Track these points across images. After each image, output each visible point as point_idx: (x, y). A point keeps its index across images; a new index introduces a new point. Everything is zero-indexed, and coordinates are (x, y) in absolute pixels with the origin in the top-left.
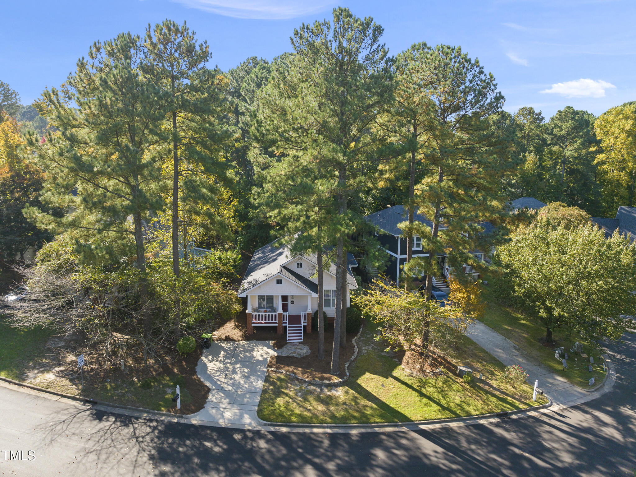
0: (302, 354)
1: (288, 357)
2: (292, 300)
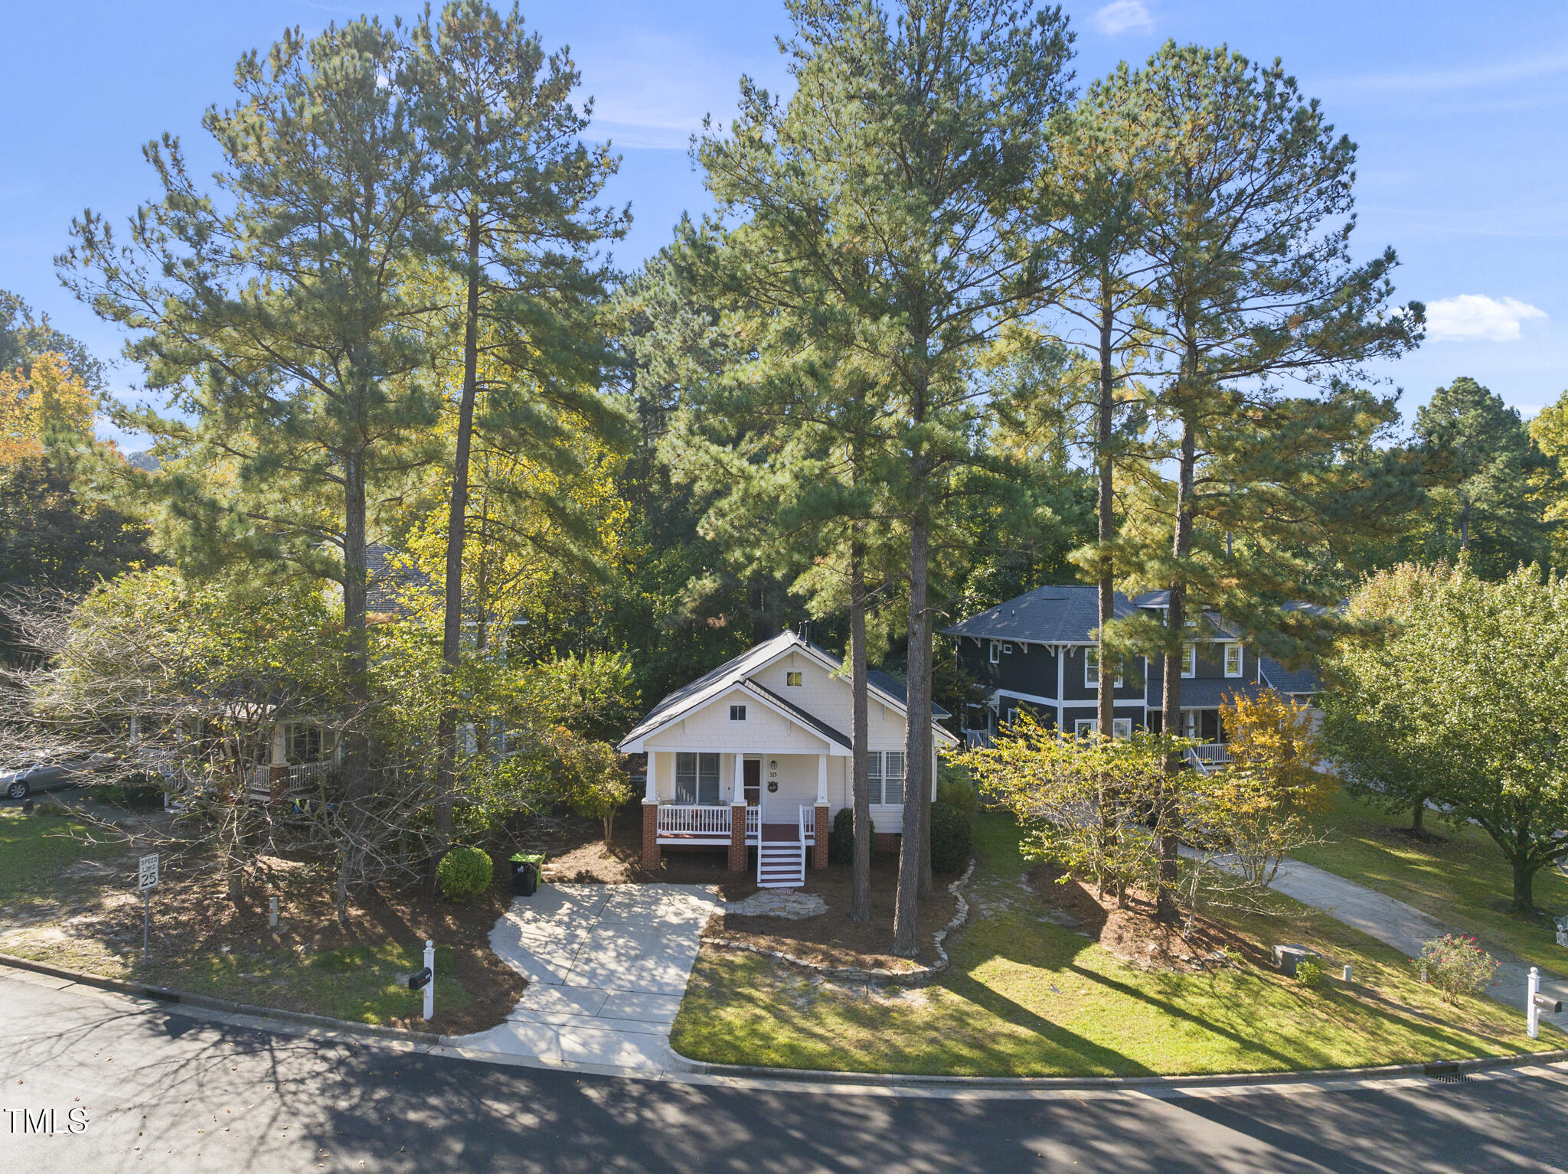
1: (760, 917)
2: (771, 779)
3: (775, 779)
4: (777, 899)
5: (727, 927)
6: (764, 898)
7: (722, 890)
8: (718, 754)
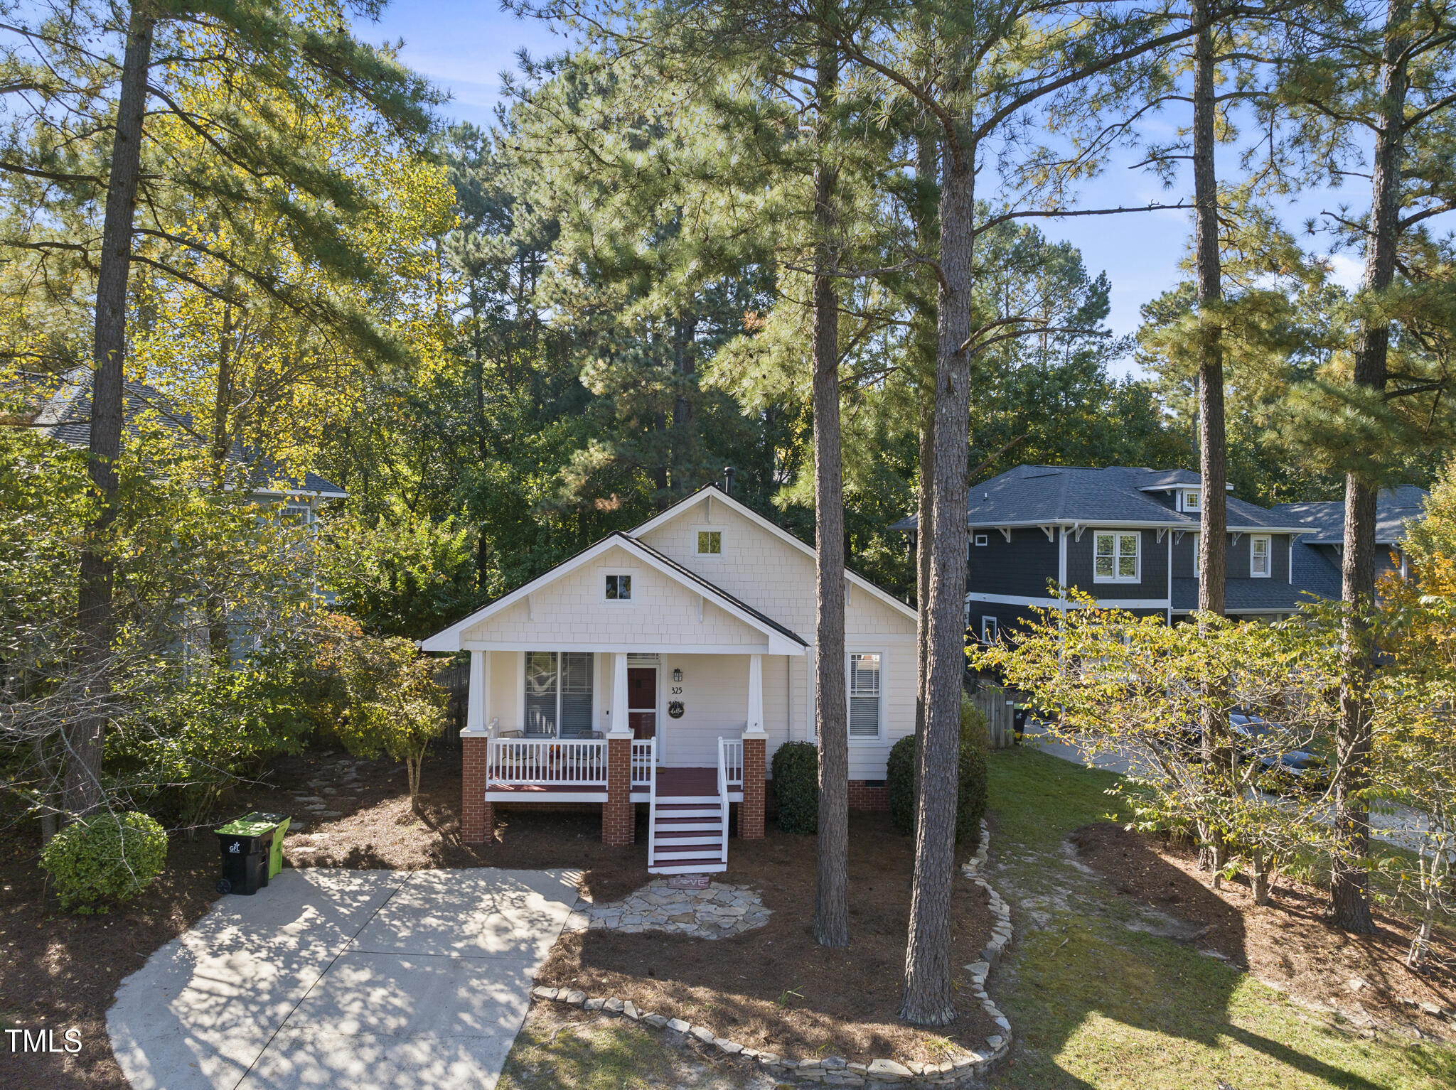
0: (726, 923)
1: (651, 936)
2: (674, 698)
3: (679, 698)
4: (680, 897)
5: (587, 960)
6: (657, 894)
7: (587, 880)
8: (591, 655)
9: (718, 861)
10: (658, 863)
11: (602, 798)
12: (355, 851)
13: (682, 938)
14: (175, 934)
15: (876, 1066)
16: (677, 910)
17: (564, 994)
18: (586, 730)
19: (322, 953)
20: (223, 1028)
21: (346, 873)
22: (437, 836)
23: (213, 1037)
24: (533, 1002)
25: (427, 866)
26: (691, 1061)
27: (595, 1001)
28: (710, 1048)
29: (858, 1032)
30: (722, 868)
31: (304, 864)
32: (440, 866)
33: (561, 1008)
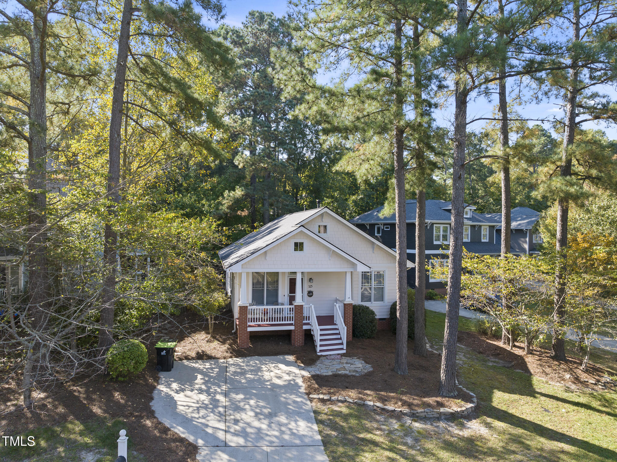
0: (357, 370)
1: (335, 376)
2: (310, 289)
4: (335, 362)
5: (320, 385)
6: (325, 362)
7: (298, 358)
8: (278, 273)
9: (342, 349)
10: (321, 351)
11: (292, 328)
12: (198, 353)
13: (346, 376)
14: (154, 387)
15: (442, 410)
16: (338, 367)
17: (321, 396)
18: (276, 303)
19: (219, 390)
20: (203, 417)
21: (200, 362)
22: (227, 346)
23: (203, 421)
24: (311, 400)
25: (231, 357)
26: (378, 414)
27: (334, 398)
28: (383, 409)
29: (431, 400)
30: (344, 351)
31: (181, 359)
32: (236, 357)
33: (323, 401)
